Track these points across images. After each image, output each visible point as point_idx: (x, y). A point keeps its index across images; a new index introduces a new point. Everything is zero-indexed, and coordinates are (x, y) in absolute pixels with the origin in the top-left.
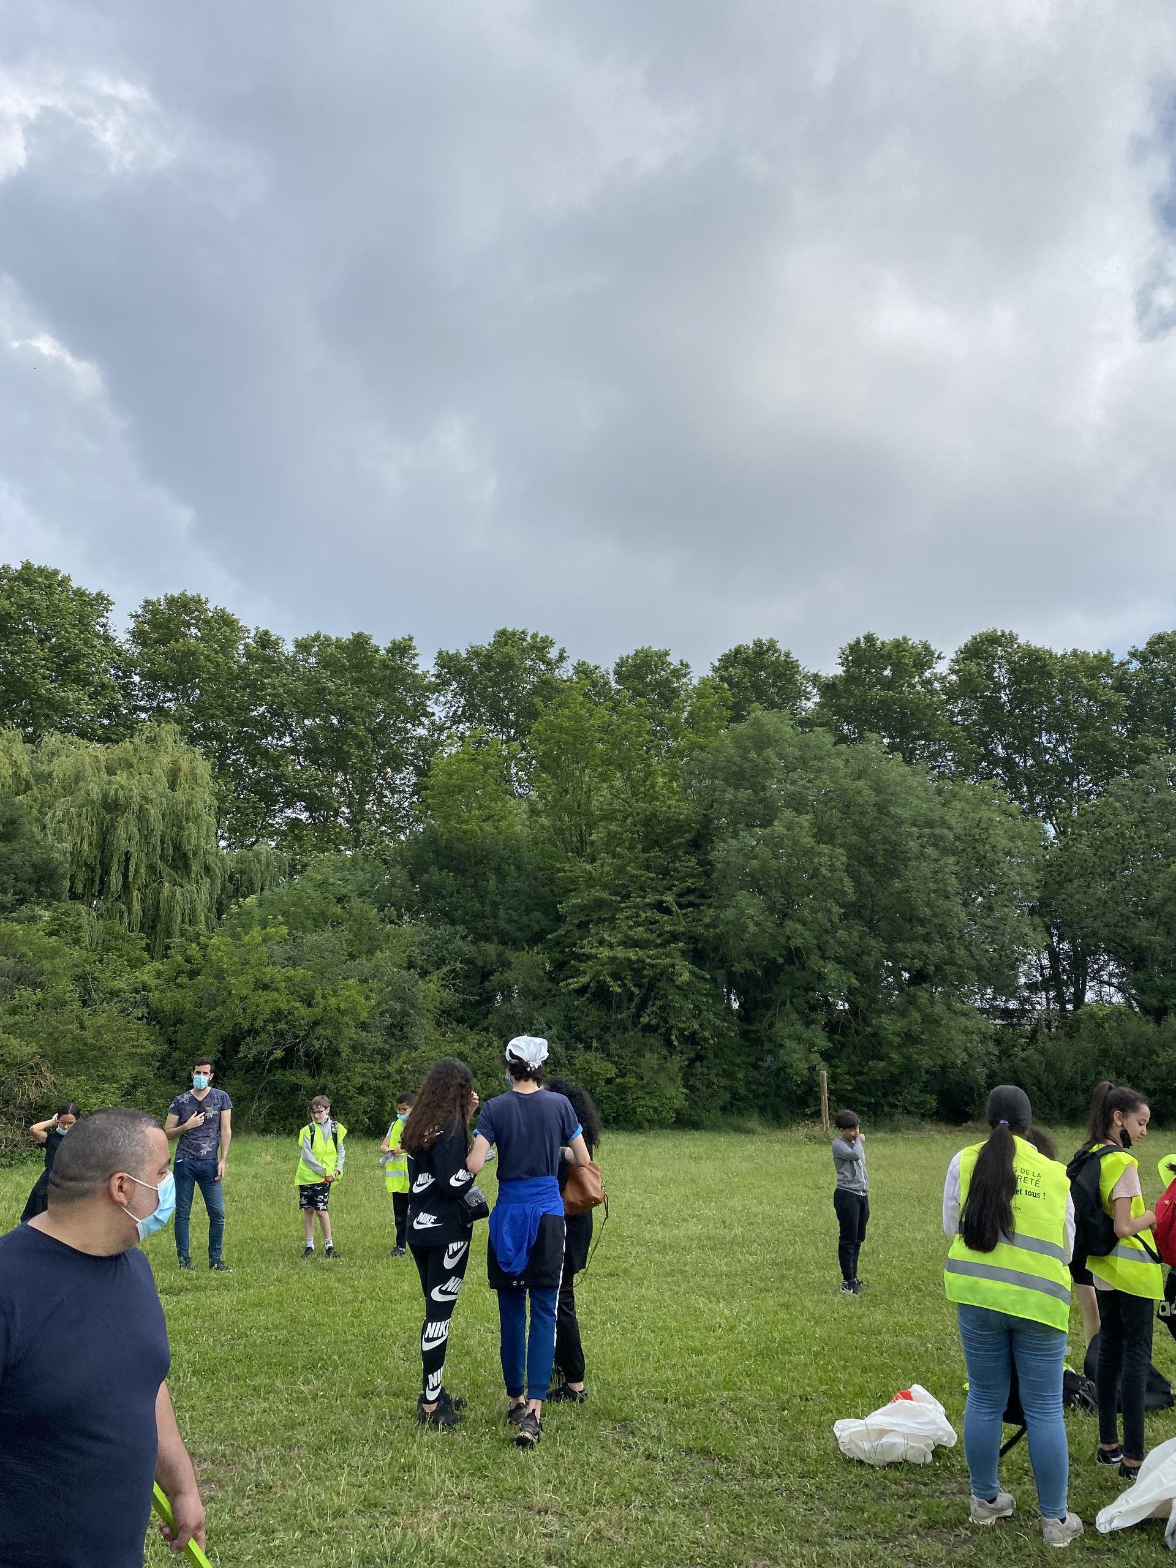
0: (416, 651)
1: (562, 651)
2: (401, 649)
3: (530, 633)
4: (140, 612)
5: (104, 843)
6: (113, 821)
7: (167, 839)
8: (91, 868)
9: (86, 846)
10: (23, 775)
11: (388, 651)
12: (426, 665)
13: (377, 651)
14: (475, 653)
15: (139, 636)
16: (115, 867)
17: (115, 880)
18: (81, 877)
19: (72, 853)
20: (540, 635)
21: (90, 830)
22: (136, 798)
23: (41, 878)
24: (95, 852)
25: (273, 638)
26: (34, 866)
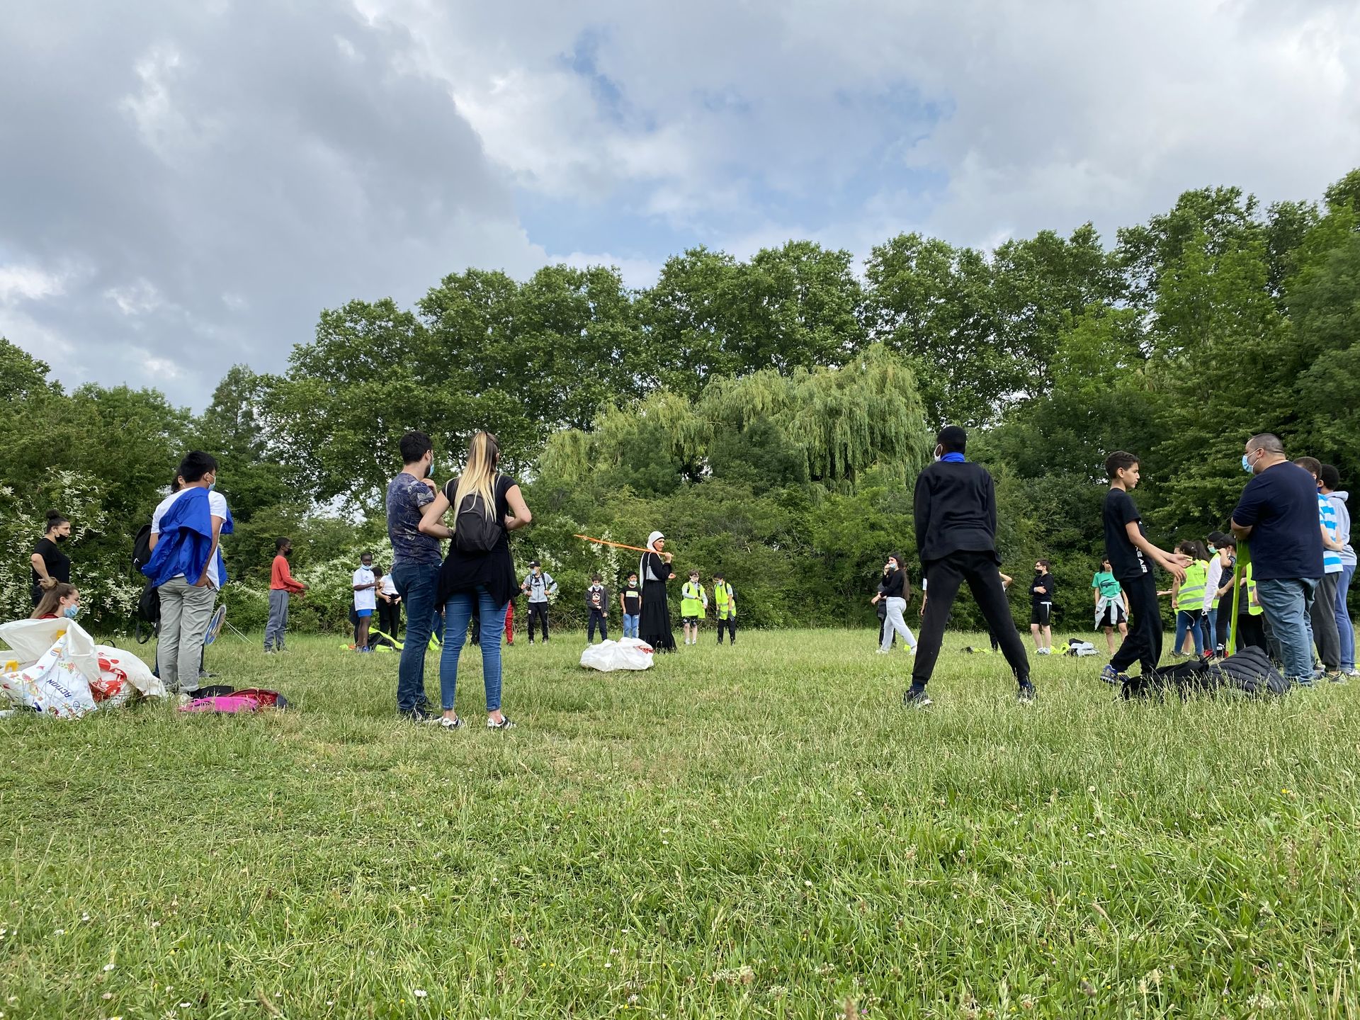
0: (1098, 234)
1: (1250, 199)
2: (1084, 237)
3: (1214, 188)
4: (871, 257)
5: (829, 440)
6: (834, 423)
7: (877, 431)
8: (823, 458)
9: (817, 443)
10: (780, 399)
11: (1072, 240)
12: (1109, 244)
13: (1062, 243)
14: (1158, 223)
15: (872, 276)
16: (837, 455)
17: (840, 466)
18: (818, 464)
19: (808, 449)
20: (1224, 189)
21: (818, 431)
22: (845, 403)
23: (786, 469)
24: (824, 446)
25: (975, 253)
26: (779, 461)
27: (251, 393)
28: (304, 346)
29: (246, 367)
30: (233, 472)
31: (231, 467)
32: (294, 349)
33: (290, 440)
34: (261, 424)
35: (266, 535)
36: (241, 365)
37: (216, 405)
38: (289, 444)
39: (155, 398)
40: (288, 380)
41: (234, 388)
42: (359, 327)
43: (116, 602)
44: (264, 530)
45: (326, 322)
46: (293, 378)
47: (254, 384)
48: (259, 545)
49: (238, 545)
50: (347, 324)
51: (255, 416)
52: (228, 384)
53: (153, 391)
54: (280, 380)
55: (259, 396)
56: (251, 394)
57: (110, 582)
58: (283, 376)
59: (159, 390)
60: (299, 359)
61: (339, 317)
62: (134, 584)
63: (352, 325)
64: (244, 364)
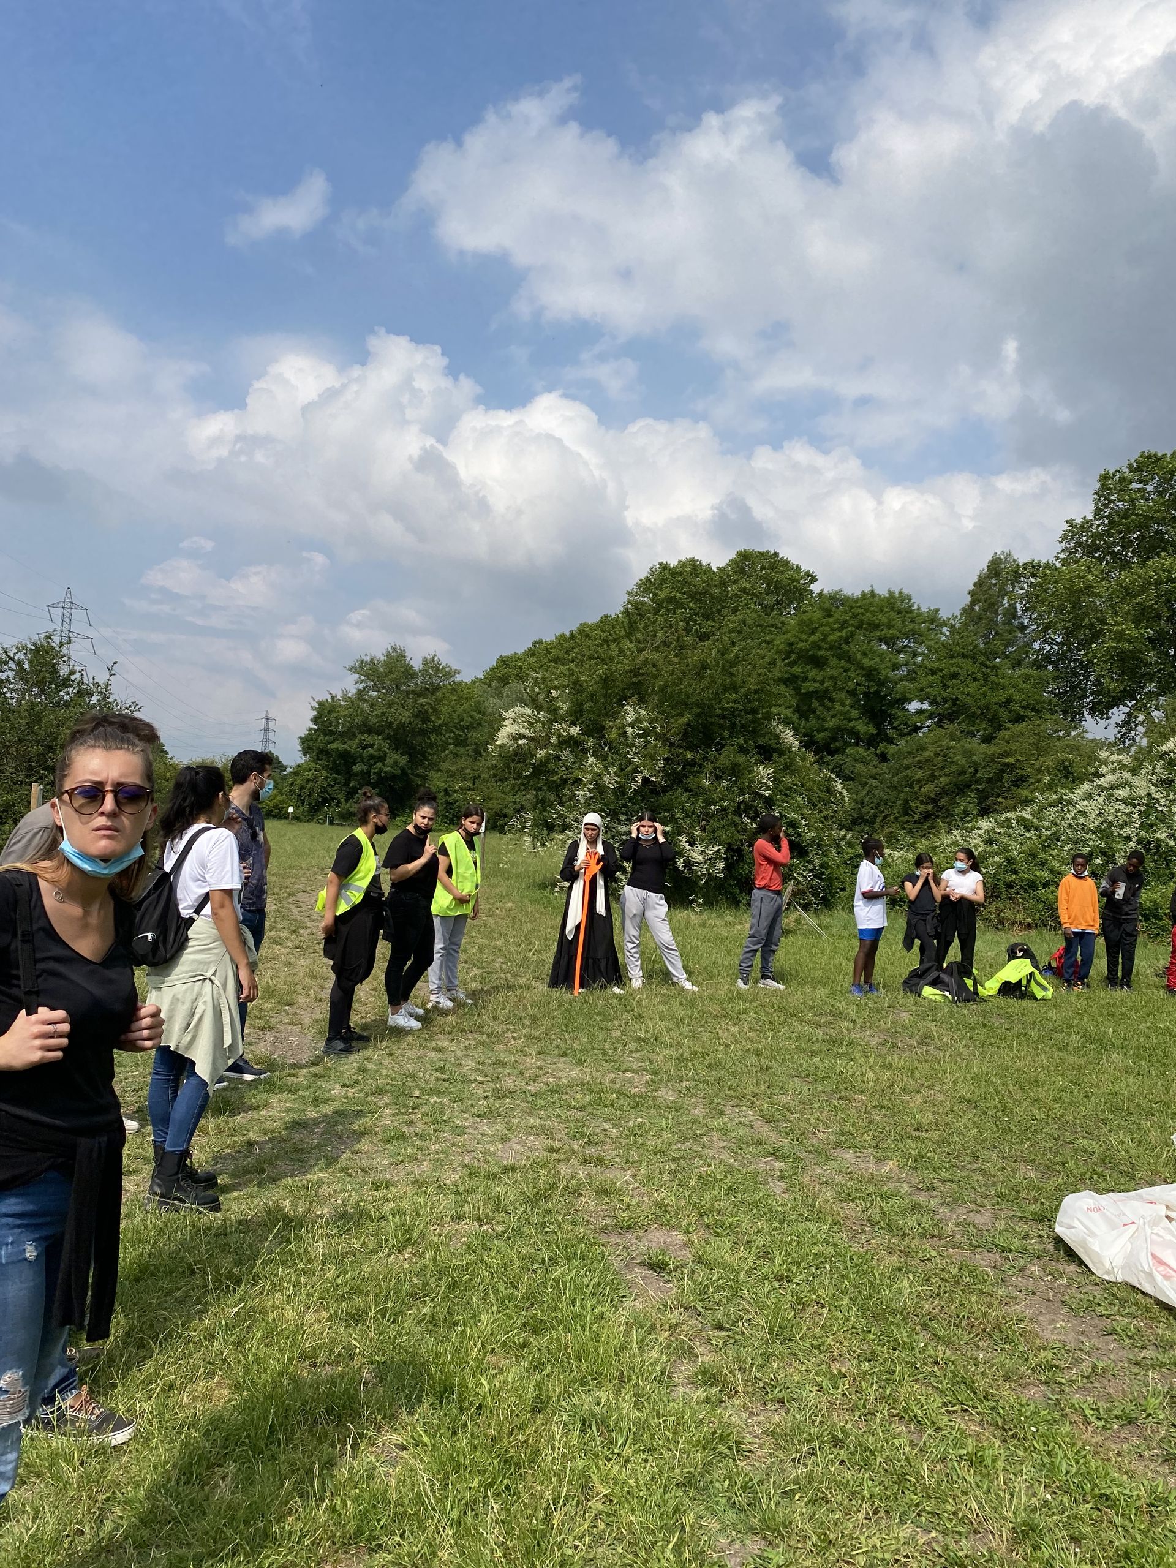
27: (1013, 584)
28: (1079, 521)
29: (1009, 554)
30: (982, 682)
31: (979, 676)
32: (1066, 527)
33: (1059, 640)
34: (1026, 622)
35: (1010, 760)
36: (1003, 553)
37: (973, 603)
38: (1058, 644)
39: (902, 601)
40: (1058, 565)
41: (994, 582)
42: (1149, 488)
43: (689, 864)
44: (1006, 754)
45: (1104, 487)
46: (1064, 562)
47: (1016, 574)
48: (1003, 771)
49: (977, 771)
50: (1134, 486)
51: (1020, 613)
52: (989, 577)
53: (901, 593)
54: (1047, 566)
55: (1023, 589)
56: (1014, 587)
57: (683, 839)
58: (1052, 560)
59: (906, 591)
60: (1072, 538)
61: (1123, 479)
62: (713, 841)
63: (1140, 486)
64: (1006, 551)
